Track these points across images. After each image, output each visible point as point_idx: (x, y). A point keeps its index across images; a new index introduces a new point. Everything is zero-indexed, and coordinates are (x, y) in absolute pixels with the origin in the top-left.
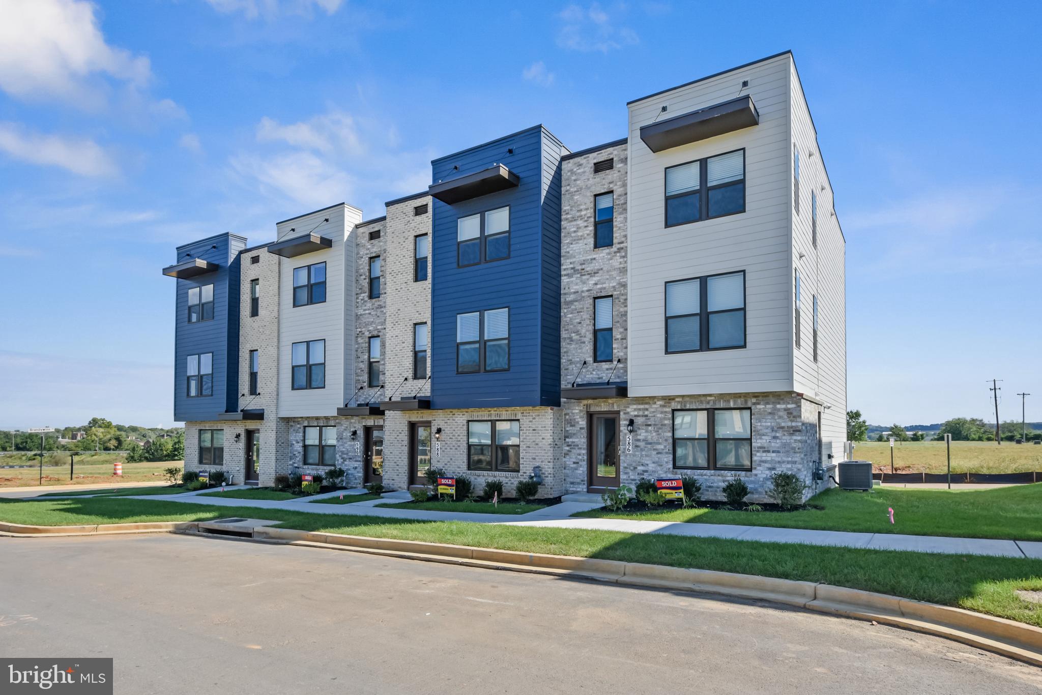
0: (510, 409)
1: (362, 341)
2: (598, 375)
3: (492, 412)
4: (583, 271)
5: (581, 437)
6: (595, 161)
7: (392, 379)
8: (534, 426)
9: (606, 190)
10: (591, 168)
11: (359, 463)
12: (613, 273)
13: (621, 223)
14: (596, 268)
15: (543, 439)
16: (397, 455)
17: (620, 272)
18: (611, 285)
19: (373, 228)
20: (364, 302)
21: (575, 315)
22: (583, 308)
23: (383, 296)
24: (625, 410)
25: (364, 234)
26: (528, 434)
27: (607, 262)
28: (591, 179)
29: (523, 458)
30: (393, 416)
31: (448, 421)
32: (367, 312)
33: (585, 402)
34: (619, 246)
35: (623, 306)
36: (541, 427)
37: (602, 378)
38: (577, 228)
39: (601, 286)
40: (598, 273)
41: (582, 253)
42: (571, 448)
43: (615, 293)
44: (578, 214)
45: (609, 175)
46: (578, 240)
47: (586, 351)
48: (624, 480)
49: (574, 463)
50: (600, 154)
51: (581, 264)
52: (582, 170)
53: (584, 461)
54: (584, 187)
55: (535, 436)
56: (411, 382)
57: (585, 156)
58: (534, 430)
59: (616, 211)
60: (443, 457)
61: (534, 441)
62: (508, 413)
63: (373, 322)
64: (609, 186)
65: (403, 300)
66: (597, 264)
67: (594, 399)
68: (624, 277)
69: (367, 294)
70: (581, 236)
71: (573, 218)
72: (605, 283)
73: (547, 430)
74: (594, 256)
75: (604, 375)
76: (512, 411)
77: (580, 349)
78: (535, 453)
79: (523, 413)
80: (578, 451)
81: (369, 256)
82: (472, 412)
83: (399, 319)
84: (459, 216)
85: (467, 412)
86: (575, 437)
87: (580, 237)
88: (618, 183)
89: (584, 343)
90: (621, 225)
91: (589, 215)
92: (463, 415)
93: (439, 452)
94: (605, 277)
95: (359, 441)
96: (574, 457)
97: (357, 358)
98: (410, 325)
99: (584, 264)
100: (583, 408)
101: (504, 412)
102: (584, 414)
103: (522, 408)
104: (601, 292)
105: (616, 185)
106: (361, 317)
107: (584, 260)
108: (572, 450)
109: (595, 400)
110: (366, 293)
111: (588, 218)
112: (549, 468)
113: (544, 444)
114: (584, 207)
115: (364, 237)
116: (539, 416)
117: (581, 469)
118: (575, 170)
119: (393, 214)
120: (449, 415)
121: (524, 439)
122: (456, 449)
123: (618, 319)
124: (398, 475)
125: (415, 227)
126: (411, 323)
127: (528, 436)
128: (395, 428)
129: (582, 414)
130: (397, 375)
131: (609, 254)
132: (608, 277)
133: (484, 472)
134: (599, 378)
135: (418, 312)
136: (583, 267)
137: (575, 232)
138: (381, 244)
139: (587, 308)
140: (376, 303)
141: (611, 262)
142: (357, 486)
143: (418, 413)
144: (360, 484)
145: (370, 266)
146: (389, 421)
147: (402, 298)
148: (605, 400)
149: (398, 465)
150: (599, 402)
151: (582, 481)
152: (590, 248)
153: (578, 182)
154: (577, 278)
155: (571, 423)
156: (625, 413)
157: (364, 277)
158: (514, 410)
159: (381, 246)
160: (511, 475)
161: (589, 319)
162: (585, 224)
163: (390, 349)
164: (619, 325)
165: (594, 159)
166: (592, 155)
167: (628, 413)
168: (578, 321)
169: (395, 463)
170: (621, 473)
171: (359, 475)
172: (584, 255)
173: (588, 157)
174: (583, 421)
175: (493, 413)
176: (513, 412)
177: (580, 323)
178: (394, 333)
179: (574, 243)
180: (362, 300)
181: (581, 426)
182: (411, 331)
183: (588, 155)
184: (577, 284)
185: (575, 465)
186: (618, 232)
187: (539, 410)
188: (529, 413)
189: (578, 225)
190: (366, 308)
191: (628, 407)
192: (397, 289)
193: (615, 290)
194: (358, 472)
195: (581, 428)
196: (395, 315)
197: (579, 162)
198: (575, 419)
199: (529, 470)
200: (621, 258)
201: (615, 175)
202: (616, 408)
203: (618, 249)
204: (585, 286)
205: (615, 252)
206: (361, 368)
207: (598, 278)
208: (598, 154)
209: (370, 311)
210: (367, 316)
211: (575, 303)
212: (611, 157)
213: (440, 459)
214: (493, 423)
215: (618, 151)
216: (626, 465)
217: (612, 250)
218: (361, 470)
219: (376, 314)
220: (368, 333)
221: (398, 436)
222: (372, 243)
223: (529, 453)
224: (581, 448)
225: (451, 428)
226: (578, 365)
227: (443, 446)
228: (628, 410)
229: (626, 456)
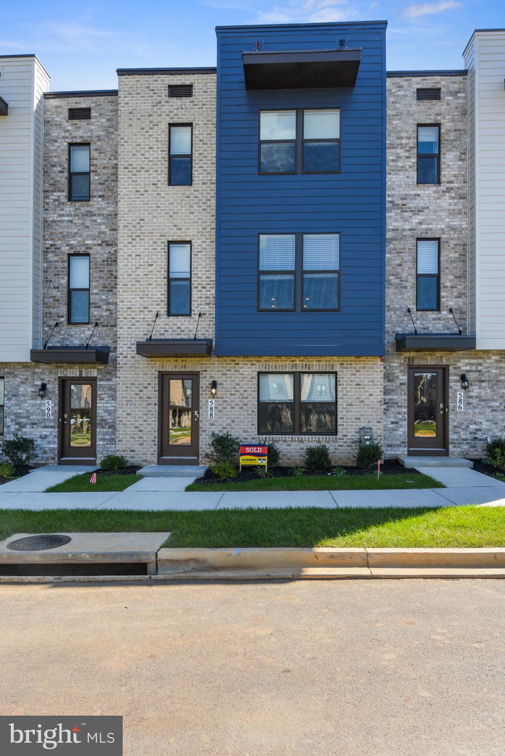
0: (323, 359)
1: (56, 258)
2: (423, 325)
3: (297, 362)
4: (404, 207)
5: (401, 394)
6: (419, 86)
7: (129, 313)
8: (358, 380)
9: (432, 122)
10: (414, 93)
11: (52, 430)
12: (441, 214)
13: (450, 161)
14: (420, 205)
15: (370, 395)
16: (140, 418)
17: (450, 214)
18: (439, 227)
19: (76, 103)
20: (60, 203)
21: (393, 255)
22: (404, 249)
23: (95, 199)
24: (456, 364)
25: (59, 110)
26: (349, 389)
27: (434, 201)
28: (413, 106)
29: (342, 418)
30: (132, 364)
31: (228, 373)
32: (66, 218)
33: (407, 354)
34: (448, 185)
35: (453, 251)
36: (368, 382)
37: (428, 328)
38: (397, 157)
39: (427, 226)
40: (423, 211)
41: (403, 186)
42: (388, 407)
43: (444, 236)
44: (398, 141)
45: (436, 105)
46: (397, 171)
47: (408, 298)
48: (454, 440)
49: (392, 423)
50: (425, 80)
51: (402, 199)
52: (402, 93)
53: (405, 420)
54: (405, 112)
55: (360, 392)
56: (164, 319)
57: (406, 78)
58: (358, 385)
59: (444, 147)
60: (220, 418)
61: (358, 398)
62: (321, 363)
63: (76, 233)
64: (436, 118)
65: (149, 207)
66: (421, 201)
67: (417, 351)
68: (455, 220)
69: (65, 193)
70: (402, 167)
71: (392, 145)
72: (431, 224)
73: (376, 385)
74: (418, 192)
75: (431, 325)
76: (326, 361)
77: (400, 294)
78: (360, 412)
79: (341, 365)
80: (398, 410)
81: (70, 141)
82: (266, 361)
83: (143, 233)
84: (262, 108)
85: (258, 361)
86: (393, 393)
87: (400, 168)
88: (447, 117)
89: (406, 288)
90: (451, 163)
91: (412, 145)
92: (252, 365)
93: (213, 413)
94: (431, 217)
95: (50, 399)
96: (392, 416)
97: (47, 281)
98: (162, 243)
99: (406, 199)
100: (404, 361)
101: (315, 363)
102: (406, 368)
103: (341, 359)
104: (427, 233)
105: (444, 118)
106: (53, 224)
107: (405, 195)
108: (390, 408)
109: (420, 353)
110: (63, 191)
111: (410, 147)
112: (379, 429)
113: (372, 402)
114: (406, 135)
115: (60, 113)
116: (364, 368)
117: (402, 429)
118: (394, 90)
119: (131, 87)
120: (230, 364)
121: (344, 395)
122: (242, 408)
123: (448, 265)
124: (142, 444)
125: (171, 112)
126: (165, 240)
127: (350, 392)
128: (135, 381)
129: (402, 368)
130: (139, 308)
131: (436, 192)
132: (434, 217)
133: (287, 436)
134: (424, 329)
135: (176, 226)
136: (405, 202)
137: (393, 161)
138: (93, 127)
139: (409, 249)
140: (82, 208)
141: (438, 201)
142: (48, 462)
143: (177, 361)
144: (53, 458)
145: (69, 155)
146: (124, 371)
147: (148, 204)
148: (431, 352)
149: (141, 431)
150: (425, 355)
151: (403, 443)
152: (413, 182)
153: (398, 106)
154: (397, 213)
155: (389, 377)
156: (455, 368)
157: (60, 169)
158: (329, 361)
159: (91, 131)
160: (326, 438)
161: (412, 262)
162: (407, 154)
163: (126, 272)
164: (448, 272)
165: (418, 84)
166: (414, 79)
167: (459, 368)
168: (398, 262)
169: (137, 427)
170: (450, 433)
171: (51, 446)
172: (406, 188)
173: (411, 80)
174: (404, 375)
175: (299, 364)
176: (328, 363)
177: (400, 265)
178: (133, 250)
179: (392, 173)
180: (55, 200)
181: (402, 382)
182: (163, 251)
183: (410, 78)
184: (396, 221)
185: (394, 425)
186: (447, 170)
187: (365, 361)
188: (352, 364)
189: (399, 153)
190: (63, 212)
191: (459, 362)
192: (137, 191)
193: (444, 233)
194: (49, 443)
195: (401, 384)
196: (134, 226)
197: (399, 83)
198: (393, 373)
199: (352, 432)
200: (450, 199)
201: (444, 107)
202: (445, 362)
203: (447, 188)
204: (407, 223)
205: (443, 192)
206: (55, 297)
207: (423, 217)
208: (422, 80)
209: (70, 218)
210: (65, 224)
211: (395, 242)
212: (438, 86)
213: (215, 421)
214: (297, 378)
215: (447, 82)
216: (456, 424)
217: (440, 188)
218: (56, 440)
219: (84, 224)
220: (68, 248)
221: (141, 391)
222: (75, 124)
223: (352, 411)
224: (401, 406)
225: (233, 381)
226: (398, 312)
227: (220, 405)
228: (459, 364)
229: (456, 414)
